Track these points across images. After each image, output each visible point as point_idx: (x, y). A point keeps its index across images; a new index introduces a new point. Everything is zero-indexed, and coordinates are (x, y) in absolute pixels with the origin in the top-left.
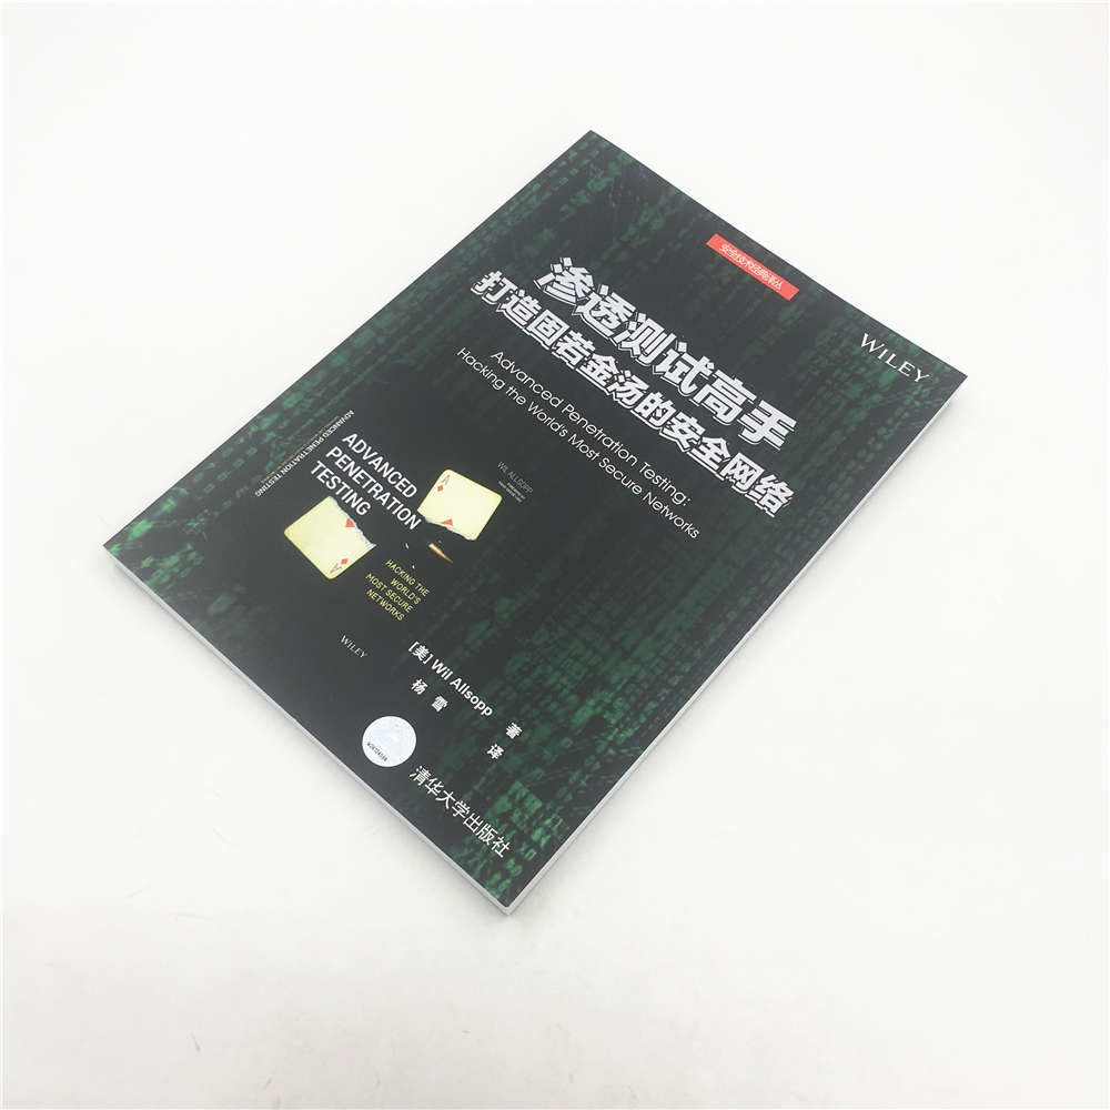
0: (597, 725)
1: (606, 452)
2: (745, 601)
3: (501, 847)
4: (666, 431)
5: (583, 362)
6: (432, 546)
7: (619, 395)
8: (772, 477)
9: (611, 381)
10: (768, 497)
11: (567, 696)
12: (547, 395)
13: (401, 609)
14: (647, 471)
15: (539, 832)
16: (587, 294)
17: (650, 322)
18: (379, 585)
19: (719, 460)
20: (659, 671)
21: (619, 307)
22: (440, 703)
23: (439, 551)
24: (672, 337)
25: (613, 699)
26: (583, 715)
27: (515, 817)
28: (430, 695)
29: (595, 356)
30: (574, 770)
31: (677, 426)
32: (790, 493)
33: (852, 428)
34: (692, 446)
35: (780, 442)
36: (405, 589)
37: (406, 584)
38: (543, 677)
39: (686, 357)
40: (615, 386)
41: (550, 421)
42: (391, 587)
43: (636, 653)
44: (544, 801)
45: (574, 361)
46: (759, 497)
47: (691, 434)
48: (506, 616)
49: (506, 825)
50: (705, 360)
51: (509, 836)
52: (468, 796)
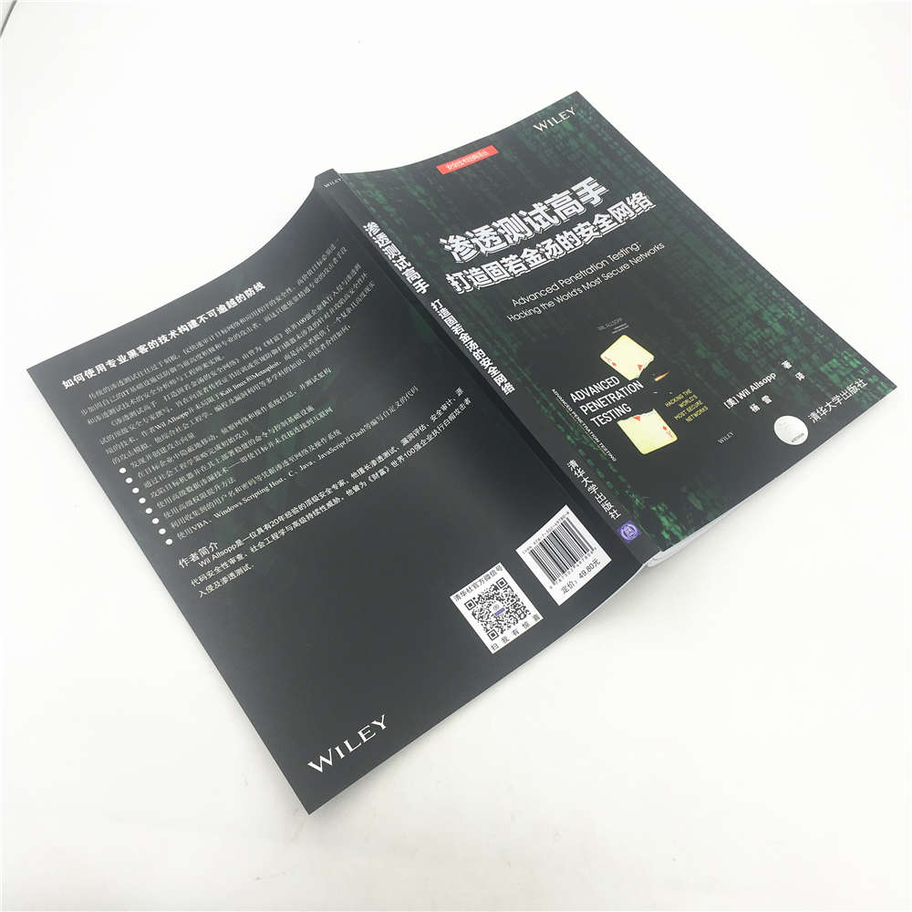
0: (785, 322)
1: (598, 274)
2: (711, 234)
3: (861, 383)
4: (585, 240)
5: (527, 265)
6: (657, 380)
7: (555, 254)
8: (628, 199)
9: (543, 255)
10: (641, 204)
11: (765, 334)
12: (549, 290)
13: (700, 407)
14: (614, 258)
15: (852, 363)
16: (471, 243)
17: (501, 222)
18: (682, 414)
19: (610, 221)
20: (752, 285)
21: (484, 232)
22: (766, 399)
23: (661, 377)
24: (514, 215)
25: (769, 312)
26: (778, 328)
27: (843, 374)
28: (760, 403)
29: (523, 256)
30: (813, 340)
31: (583, 233)
32: (640, 194)
33: (600, 153)
34: (599, 230)
35: (603, 189)
36: (686, 401)
37: (683, 400)
38: (752, 343)
39: (531, 213)
40: (547, 254)
41: (569, 295)
42: (685, 408)
43: (740, 294)
44: (833, 358)
45: (525, 268)
46: (640, 209)
47: (590, 229)
48: (709, 353)
49: (848, 379)
50: (534, 205)
51: (855, 378)
52: (828, 395)
